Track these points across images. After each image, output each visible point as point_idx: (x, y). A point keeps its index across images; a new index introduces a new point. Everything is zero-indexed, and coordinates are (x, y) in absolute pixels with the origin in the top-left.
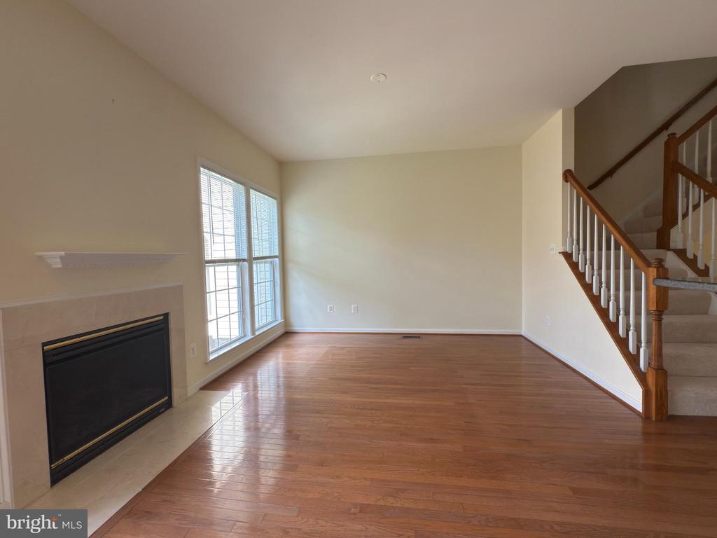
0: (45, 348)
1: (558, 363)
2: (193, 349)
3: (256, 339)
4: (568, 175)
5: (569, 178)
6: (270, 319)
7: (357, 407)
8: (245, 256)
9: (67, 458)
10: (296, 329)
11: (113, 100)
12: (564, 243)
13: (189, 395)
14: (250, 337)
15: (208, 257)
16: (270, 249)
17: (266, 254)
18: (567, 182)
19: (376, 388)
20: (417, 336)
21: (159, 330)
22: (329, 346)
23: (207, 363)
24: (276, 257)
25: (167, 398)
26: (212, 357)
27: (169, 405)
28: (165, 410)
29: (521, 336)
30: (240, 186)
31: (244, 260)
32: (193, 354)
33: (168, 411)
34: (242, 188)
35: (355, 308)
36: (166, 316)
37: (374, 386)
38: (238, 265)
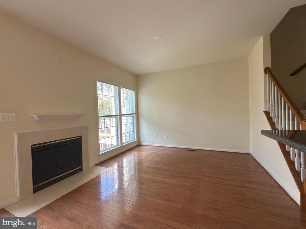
0: (33, 147)
1: (264, 171)
2: (92, 150)
3: (122, 147)
4: (267, 70)
5: (267, 72)
6: (132, 139)
7: (147, 180)
8: (118, 114)
10: (143, 143)
11: (61, 62)
12: (266, 107)
13: (90, 167)
14: (120, 146)
15: (100, 115)
16: (132, 111)
17: (131, 113)
18: (267, 74)
19: (160, 173)
20: (193, 150)
21: (78, 142)
22: (152, 152)
23: (99, 155)
24: (134, 114)
25: (80, 167)
26: (101, 153)
27: (81, 170)
29: (249, 154)
30: (117, 87)
31: (118, 116)
32: (92, 151)
33: (80, 172)
34: (117, 88)
35: (166, 136)
36: (81, 137)
37: (160, 172)
38: (116, 117)
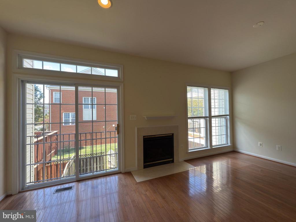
0: (144, 137)
2: (182, 146)
3: (212, 149)
8: (208, 115)
9: (147, 164)
13: (180, 161)
14: (209, 148)
15: (189, 116)
16: (225, 112)
17: (224, 114)
23: (187, 153)
24: (227, 115)
25: (172, 159)
26: (189, 151)
27: (173, 161)
28: (172, 163)
31: (207, 117)
32: (182, 148)
34: (207, 89)
36: (173, 134)
38: (205, 119)
